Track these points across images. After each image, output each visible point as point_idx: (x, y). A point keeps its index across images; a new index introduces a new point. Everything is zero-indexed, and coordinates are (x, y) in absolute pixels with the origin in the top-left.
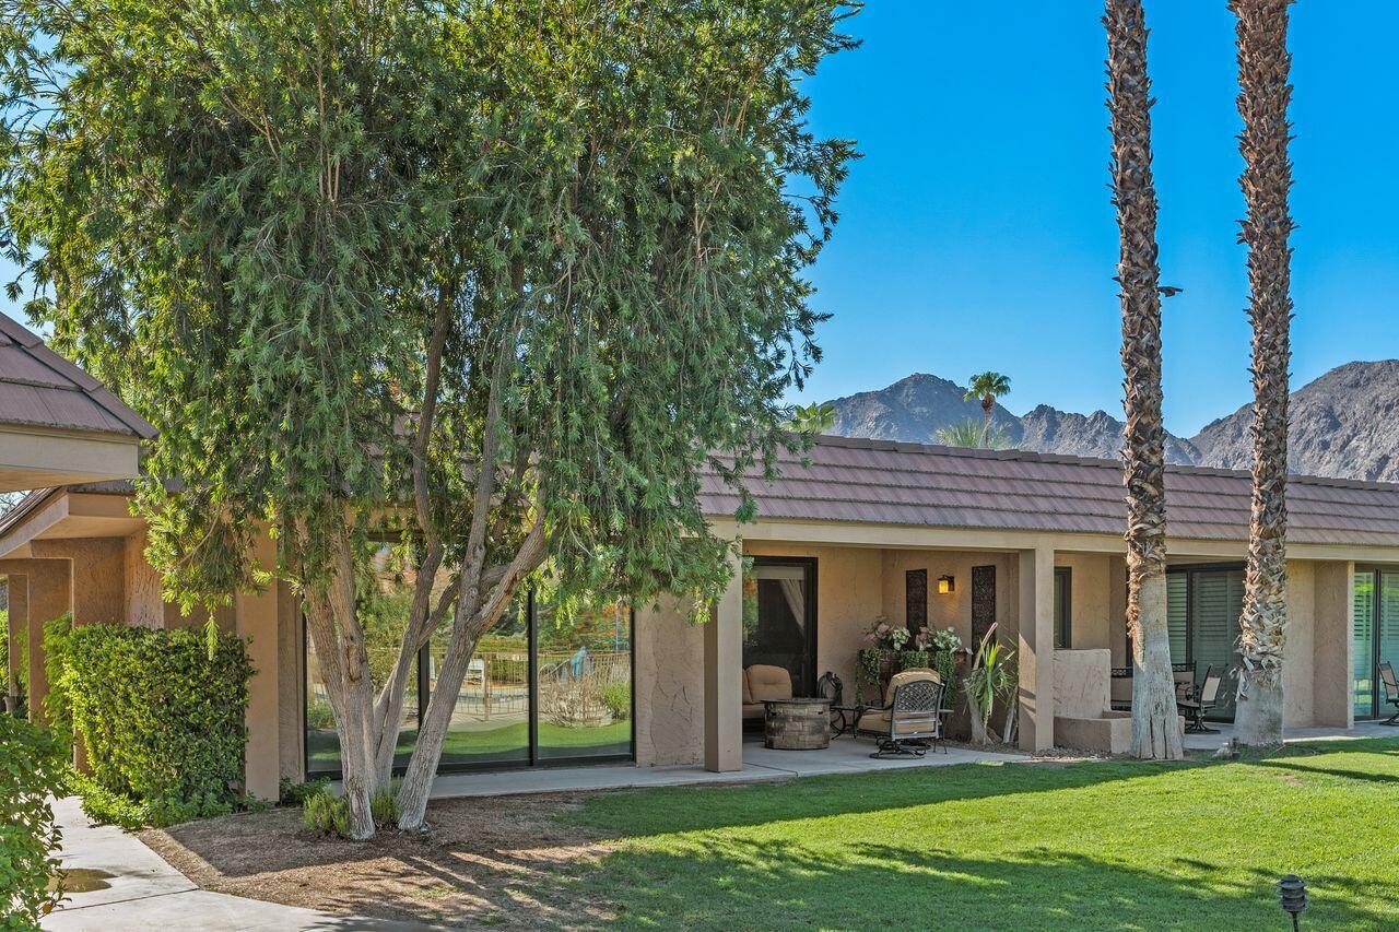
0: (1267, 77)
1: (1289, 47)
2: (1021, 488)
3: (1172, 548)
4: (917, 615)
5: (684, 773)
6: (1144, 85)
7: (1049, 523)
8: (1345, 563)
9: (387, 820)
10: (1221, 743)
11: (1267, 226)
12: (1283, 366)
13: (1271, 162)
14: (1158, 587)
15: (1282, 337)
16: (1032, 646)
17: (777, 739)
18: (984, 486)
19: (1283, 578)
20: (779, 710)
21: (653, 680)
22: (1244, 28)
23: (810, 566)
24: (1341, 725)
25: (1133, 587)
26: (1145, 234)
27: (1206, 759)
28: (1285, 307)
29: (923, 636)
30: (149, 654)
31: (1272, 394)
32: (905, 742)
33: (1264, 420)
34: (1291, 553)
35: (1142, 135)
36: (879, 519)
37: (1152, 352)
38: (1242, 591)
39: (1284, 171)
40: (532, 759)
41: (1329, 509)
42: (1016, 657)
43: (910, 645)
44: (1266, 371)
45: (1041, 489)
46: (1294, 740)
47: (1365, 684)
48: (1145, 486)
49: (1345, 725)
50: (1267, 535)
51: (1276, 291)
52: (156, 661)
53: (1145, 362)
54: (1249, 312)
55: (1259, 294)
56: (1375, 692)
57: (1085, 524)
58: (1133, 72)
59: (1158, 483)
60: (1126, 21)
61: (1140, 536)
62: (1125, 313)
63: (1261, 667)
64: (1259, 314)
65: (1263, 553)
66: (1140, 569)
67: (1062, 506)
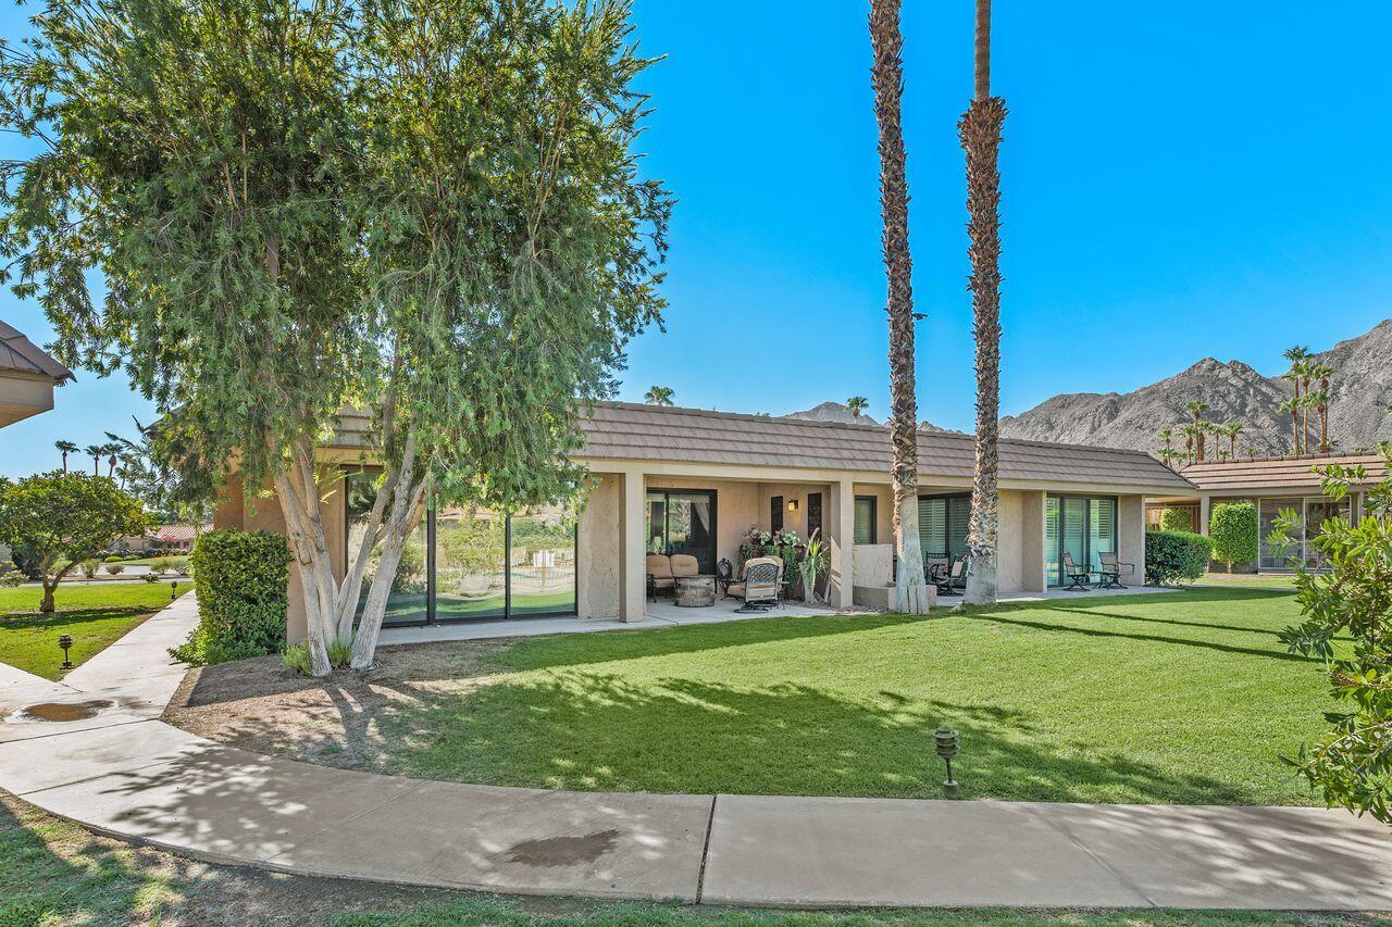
0: (984, 187)
1: (998, 169)
2: (832, 444)
3: (922, 481)
4: (777, 523)
5: (601, 624)
6: (904, 187)
7: (849, 465)
8: (1041, 492)
9: (341, 661)
10: (956, 603)
11: (984, 279)
12: (995, 366)
13: (987, 239)
14: (912, 505)
15: (994, 347)
16: (839, 544)
17: (681, 600)
18: (808, 442)
19: (995, 499)
20: (682, 582)
21: (590, 563)
22: (971, 157)
23: (713, 494)
24: (1038, 590)
25: (897, 503)
26: (903, 280)
27: (944, 612)
28: (996, 329)
29: (778, 537)
30: (211, 548)
31: (988, 383)
32: (756, 602)
33: (983, 399)
34: (1001, 485)
35: (902, 218)
36: (736, 462)
37: (908, 354)
38: (970, 508)
39: (995, 244)
40: (506, 615)
41: (1030, 459)
42: (829, 549)
43: (770, 542)
44: (984, 368)
45: (845, 445)
46: (1004, 601)
47: (1056, 566)
48: (904, 439)
49: (1041, 591)
50: (985, 472)
51: (990, 319)
52: (216, 553)
53: (903, 361)
54: (973, 333)
55: (980, 321)
56: (1061, 570)
57: (873, 466)
58: (896, 179)
59: (912, 437)
60: (891, 147)
61: (901, 472)
62: (891, 331)
63: (981, 555)
64: (981, 333)
65: (982, 482)
66: (901, 492)
67: (858, 455)
